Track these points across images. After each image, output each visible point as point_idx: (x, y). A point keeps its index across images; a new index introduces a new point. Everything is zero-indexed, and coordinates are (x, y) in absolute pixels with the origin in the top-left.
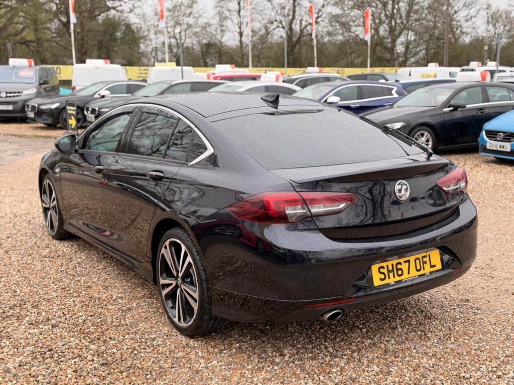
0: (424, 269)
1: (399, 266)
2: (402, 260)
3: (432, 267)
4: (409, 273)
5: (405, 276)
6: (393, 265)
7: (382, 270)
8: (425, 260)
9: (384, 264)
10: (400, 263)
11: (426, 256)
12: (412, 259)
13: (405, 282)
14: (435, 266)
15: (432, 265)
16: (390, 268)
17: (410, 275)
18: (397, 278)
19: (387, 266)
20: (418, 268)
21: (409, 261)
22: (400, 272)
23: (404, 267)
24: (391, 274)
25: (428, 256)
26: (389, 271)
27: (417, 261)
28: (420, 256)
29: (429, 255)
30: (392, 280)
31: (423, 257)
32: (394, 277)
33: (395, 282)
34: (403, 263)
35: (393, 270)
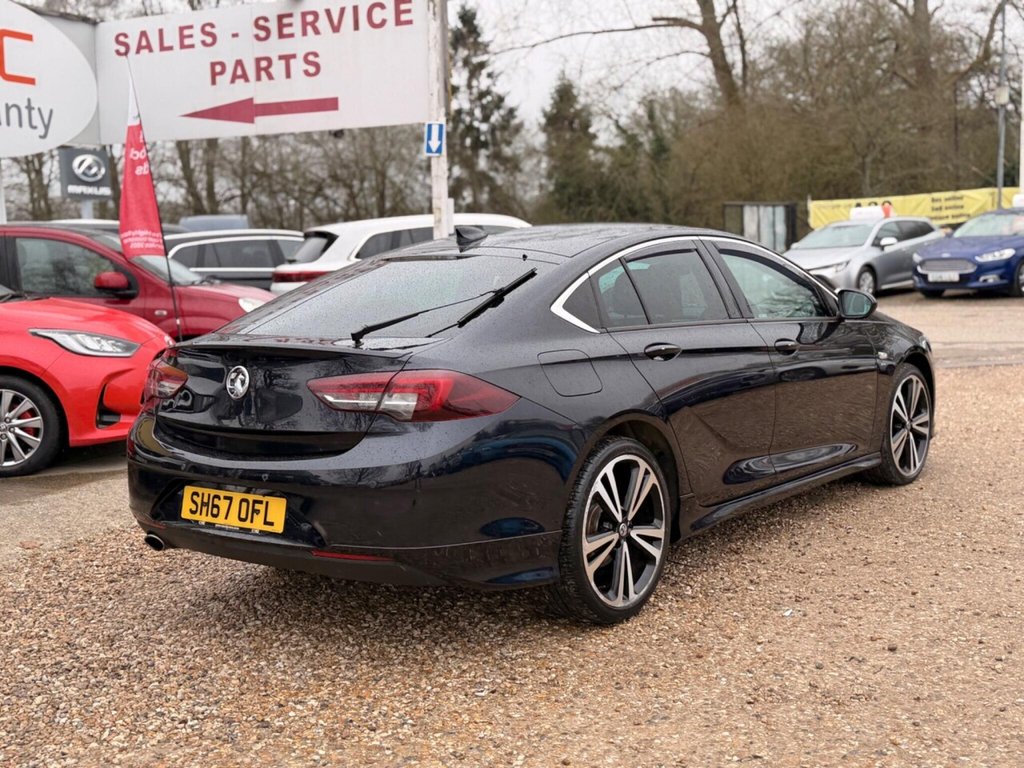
0: (252, 521)
1: (216, 502)
2: (222, 494)
3: (266, 523)
4: (226, 518)
5: (220, 521)
6: (209, 495)
7: (195, 497)
8: (257, 506)
9: (200, 490)
10: (218, 497)
11: (261, 502)
12: (237, 497)
13: (220, 529)
14: (272, 524)
15: (268, 520)
16: (206, 500)
17: (226, 522)
18: (210, 519)
19: (203, 494)
20: (243, 516)
21: (230, 499)
22: (215, 511)
23: (223, 504)
24: (205, 509)
25: (264, 503)
26: (203, 504)
27: (244, 505)
28: (251, 497)
29: (267, 503)
30: (203, 519)
31: (255, 502)
32: (207, 515)
33: (206, 523)
34: (222, 498)
35: (207, 504)
